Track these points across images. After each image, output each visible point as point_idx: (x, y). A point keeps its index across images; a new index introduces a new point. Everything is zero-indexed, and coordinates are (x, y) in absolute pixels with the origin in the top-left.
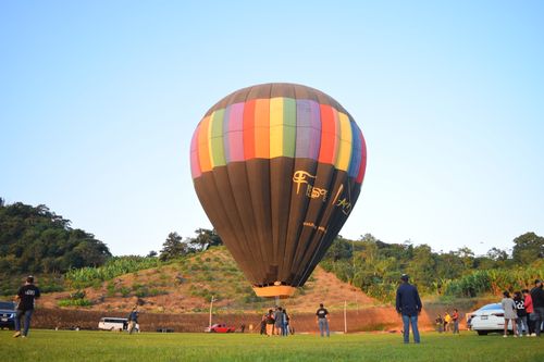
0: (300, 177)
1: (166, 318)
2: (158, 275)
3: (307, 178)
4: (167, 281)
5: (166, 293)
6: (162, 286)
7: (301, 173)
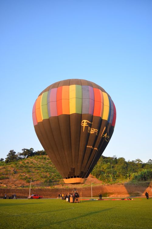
0: (85, 123)
1: (8, 191)
2: (4, 170)
3: (88, 124)
4: (8, 172)
5: (8, 178)
6: (6, 175)
7: (85, 121)
